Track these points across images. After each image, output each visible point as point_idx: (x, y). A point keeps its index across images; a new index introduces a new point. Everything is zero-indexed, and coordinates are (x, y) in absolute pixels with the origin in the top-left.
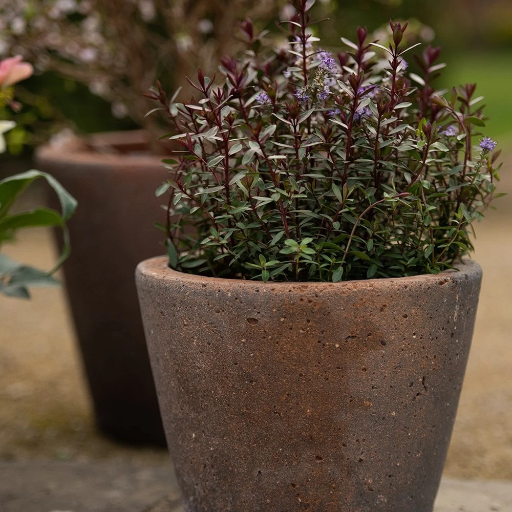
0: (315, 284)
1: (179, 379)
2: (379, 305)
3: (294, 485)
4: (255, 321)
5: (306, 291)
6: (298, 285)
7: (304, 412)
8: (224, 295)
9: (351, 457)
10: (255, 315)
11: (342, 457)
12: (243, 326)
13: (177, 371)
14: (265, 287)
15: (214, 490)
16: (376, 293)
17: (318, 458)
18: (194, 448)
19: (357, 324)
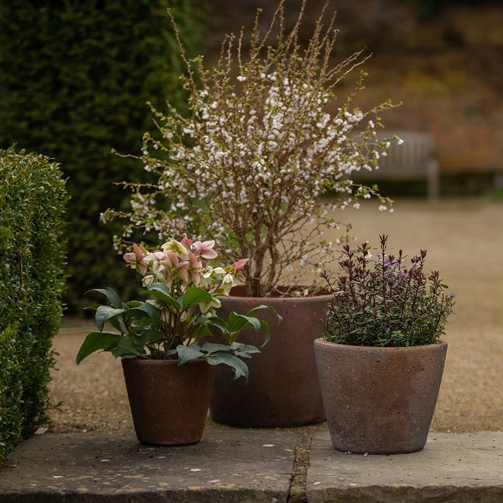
0: (401, 348)
1: (343, 385)
2: (423, 355)
3: (389, 424)
4: (380, 362)
5: (398, 350)
6: (395, 348)
7: (395, 395)
8: (367, 352)
9: (410, 413)
10: (379, 360)
11: (407, 413)
12: (374, 364)
13: (342, 382)
14: (383, 349)
15: (356, 428)
16: (422, 351)
17: (399, 413)
18: (347, 412)
19: (415, 362)
